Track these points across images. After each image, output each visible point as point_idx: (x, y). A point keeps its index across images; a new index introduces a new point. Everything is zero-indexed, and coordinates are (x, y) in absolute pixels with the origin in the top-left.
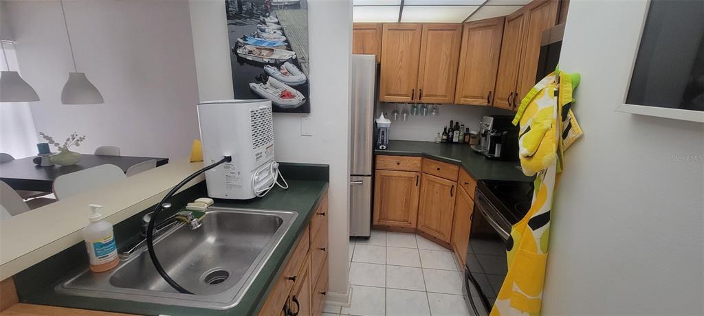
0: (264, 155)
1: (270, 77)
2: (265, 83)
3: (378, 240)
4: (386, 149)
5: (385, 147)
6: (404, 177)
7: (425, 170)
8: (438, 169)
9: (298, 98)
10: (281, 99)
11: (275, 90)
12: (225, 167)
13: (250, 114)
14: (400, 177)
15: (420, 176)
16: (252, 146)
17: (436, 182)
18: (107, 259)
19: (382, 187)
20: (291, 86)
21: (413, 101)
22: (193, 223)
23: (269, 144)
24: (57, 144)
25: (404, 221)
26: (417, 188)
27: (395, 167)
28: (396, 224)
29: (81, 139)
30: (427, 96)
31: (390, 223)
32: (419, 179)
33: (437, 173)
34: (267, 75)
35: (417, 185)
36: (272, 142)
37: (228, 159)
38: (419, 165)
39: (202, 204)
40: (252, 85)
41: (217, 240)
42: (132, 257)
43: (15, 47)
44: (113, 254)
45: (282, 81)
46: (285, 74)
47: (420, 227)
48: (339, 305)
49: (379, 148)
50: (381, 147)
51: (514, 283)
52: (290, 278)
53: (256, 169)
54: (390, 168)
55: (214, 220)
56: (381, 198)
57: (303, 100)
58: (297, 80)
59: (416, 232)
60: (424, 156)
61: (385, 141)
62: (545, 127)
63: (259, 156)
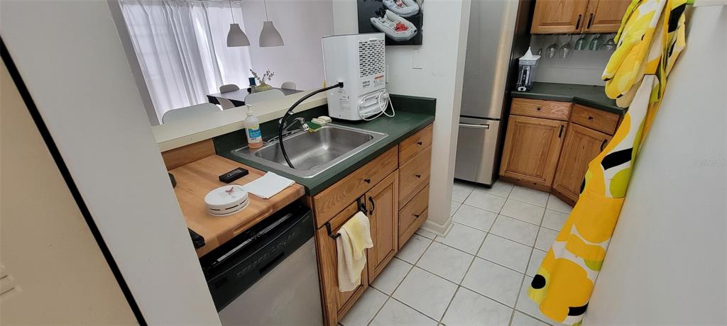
0: (372, 83)
1: (387, 10)
2: (383, 17)
3: (500, 191)
4: (527, 91)
5: (525, 89)
6: (544, 126)
7: (573, 119)
8: (590, 118)
9: (411, 29)
10: (396, 32)
11: (391, 23)
12: (339, 92)
13: (358, 45)
14: (540, 125)
15: (565, 125)
16: (360, 75)
17: (584, 135)
18: (255, 140)
19: (514, 135)
20: (405, 18)
21: (578, 31)
22: (304, 127)
23: (378, 75)
24: (259, 79)
25: (537, 176)
26: (559, 141)
27: (536, 113)
28: (527, 178)
29: (272, 75)
30: (601, 22)
31: (520, 176)
32: (564, 129)
33: (588, 123)
34: (385, 8)
35: (560, 136)
36: (384, 74)
37: (341, 85)
38: (566, 112)
39: (322, 120)
40: (373, 19)
41: (330, 149)
42: (271, 144)
43: (241, 6)
44: (259, 139)
45: (397, 13)
46: (400, 5)
47: (555, 187)
48: (434, 234)
49: (517, 90)
50: (519, 89)
51: (574, 226)
52: (366, 180)
53: (364, 95)
54: (527, 113)
55: (328, 133)
56: (513, 146)
57: (415, 31)
58: (411, 11)
59: (552, 191)
60: (576, 101)
61: (527, 82)
62: (633, 40)
63: (366, 84)
